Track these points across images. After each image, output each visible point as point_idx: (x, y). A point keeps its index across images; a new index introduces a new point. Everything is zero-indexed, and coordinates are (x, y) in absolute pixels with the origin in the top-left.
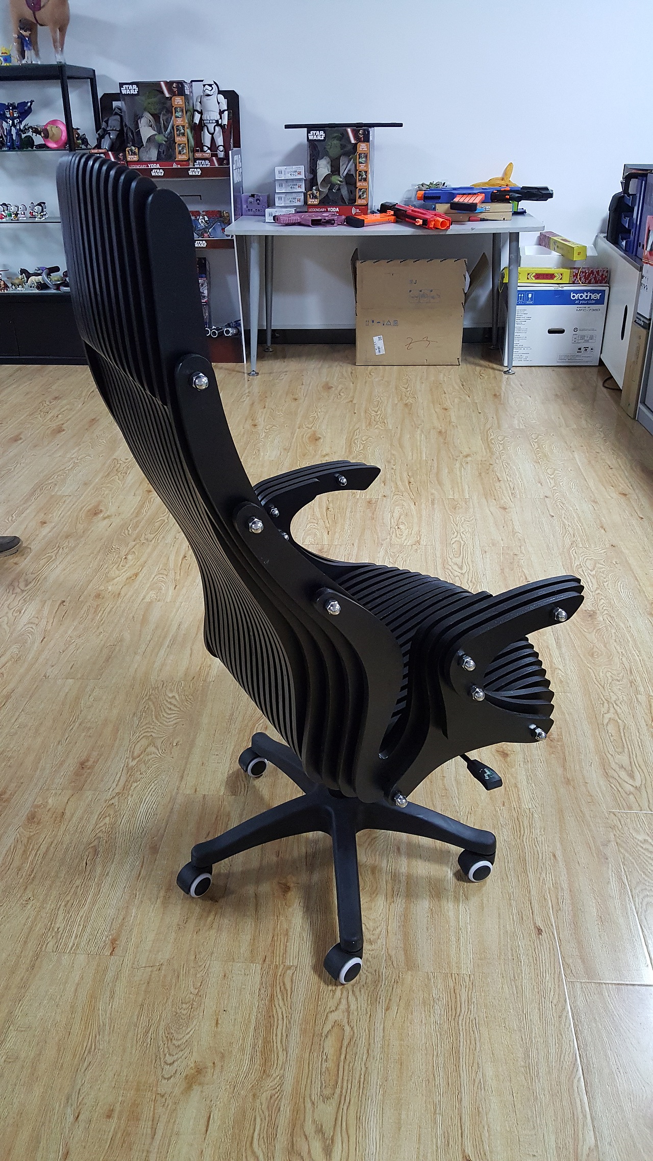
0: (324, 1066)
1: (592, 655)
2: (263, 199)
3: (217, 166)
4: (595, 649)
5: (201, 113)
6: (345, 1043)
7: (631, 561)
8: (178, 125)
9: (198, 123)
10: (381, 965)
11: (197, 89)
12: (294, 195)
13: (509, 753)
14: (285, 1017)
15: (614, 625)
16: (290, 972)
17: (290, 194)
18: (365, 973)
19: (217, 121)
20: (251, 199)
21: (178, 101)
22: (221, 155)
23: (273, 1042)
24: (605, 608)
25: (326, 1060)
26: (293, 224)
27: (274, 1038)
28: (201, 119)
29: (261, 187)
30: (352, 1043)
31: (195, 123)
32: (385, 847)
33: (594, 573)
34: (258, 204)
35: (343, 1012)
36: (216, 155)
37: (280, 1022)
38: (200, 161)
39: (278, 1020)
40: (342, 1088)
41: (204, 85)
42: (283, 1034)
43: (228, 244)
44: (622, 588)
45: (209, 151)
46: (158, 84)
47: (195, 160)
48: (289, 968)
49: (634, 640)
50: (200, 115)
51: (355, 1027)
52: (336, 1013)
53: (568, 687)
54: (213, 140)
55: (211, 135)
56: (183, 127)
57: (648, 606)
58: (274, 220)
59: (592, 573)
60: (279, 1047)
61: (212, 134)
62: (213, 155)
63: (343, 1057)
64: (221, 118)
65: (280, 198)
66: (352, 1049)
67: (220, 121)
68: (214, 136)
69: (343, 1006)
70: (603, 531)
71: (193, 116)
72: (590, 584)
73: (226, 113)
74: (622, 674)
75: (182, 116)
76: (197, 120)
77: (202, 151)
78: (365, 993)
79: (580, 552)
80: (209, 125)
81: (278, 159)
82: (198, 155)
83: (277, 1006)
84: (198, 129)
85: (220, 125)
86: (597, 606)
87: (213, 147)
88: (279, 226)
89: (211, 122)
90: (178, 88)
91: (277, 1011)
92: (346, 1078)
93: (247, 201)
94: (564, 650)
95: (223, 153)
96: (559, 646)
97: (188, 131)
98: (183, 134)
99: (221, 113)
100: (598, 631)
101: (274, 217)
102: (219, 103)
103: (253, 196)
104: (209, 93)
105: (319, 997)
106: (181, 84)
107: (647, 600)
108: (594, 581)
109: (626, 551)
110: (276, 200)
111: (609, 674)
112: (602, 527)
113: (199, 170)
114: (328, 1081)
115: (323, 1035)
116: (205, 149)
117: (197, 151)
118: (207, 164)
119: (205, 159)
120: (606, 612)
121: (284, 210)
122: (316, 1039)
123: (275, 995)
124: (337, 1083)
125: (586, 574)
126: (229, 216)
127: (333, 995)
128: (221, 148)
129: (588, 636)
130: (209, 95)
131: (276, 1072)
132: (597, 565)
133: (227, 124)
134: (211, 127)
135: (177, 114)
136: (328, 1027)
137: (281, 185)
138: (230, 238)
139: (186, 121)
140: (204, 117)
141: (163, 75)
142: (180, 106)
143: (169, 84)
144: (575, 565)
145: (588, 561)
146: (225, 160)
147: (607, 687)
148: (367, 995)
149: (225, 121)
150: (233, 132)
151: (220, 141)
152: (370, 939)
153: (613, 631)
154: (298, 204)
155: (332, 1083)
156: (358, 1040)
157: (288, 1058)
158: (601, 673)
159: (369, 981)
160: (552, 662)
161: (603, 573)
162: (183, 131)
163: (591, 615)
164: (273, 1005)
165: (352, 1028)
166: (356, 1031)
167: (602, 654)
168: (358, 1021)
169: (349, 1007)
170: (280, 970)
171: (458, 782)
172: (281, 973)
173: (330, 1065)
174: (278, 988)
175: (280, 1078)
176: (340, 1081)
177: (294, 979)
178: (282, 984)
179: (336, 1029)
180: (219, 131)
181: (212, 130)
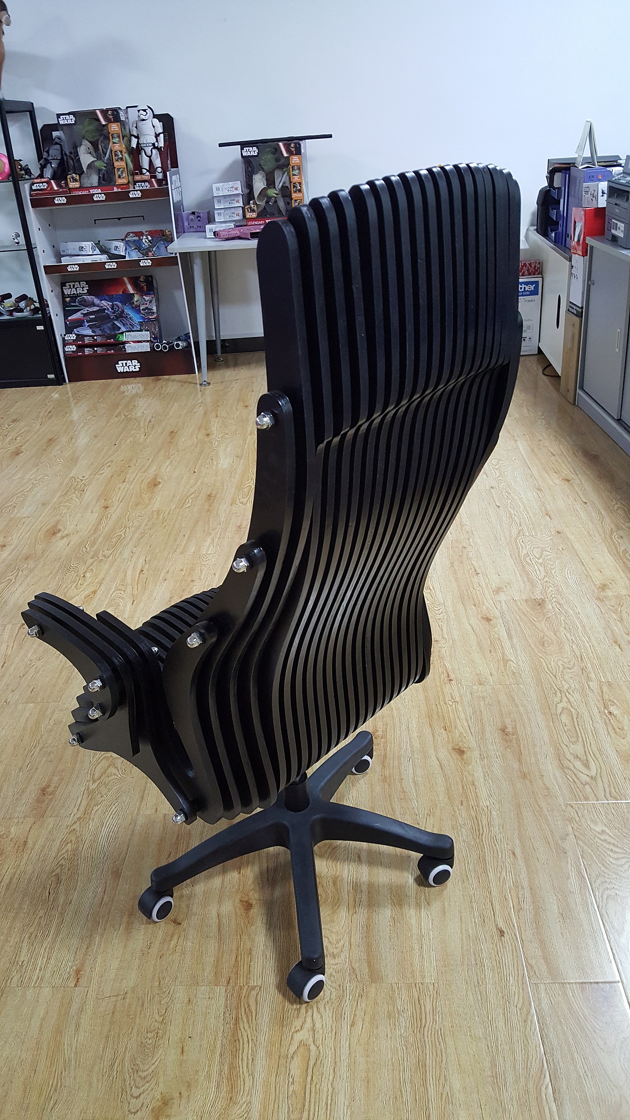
0: (291, 1090)
1: (543, 645)
2: (204, 216)
3: (156, 187)
4: (546, 638)
5: (137, 137)
6: (311, 1063)
7: (577, 546)
8: (116, 150)
9: (135, 147)
10: (344, 979)
11: (133, 115)
12: (233, 210)
13: (465, 750)
14: (250, 1040)
15: (563, 612)
16: (254, 993)
17: (229, 210)
18: (329, 989)
19: (154, 144)
20: (192, 217)
21: (114, 128)
22: (160, 176)
23: (239, 1067)
24: (553, 596)
25: (293, 1083)
26: (233, 238)
27: (240, 1063)
28: (138, 143)
29: (201, 205)
30: (318, 1062)
31: (133, 148)
32: (346, 856)
33: (541, 561)
34: (200, 221)
36: (155, 177)
37: (246, 1046)
38: (140, 184)
39: (243, 1044)
40: (309, 1111)
41: (139, 111)
42: (249, 1057)
43: (171, 261)
44: (569, 574)
45: (148, 173)
46: (93, 113)
47: (135, 183)
48: (253, 988)
49: (584, 626)
50: (136, 140)
51: (321, 1046)
52: (301, 1032)
53: (521, 678)
54: (151, 162)
55: (148, 158)
56: (121, 152)
57: (596, 590)
58: (215, 235)
59: (539, 561)
60: (245, 1073)
61: (150, 157)
62: (152, 177)
63: (309, 1078)
64: (157, 141)
65: (219, 214)
66: (319, 1069)
67: (156, 144)
68: (151, 158)
69: (308, 1024)
70: (548, 518)
71: (130, 141)
72: (538, 572)
73: (162, 135)
74: (573, 662)
75: (119, 141)
76: (134, 145)
77: (142, 173)
78: (330, 1010)
79: (527, 541)
80: (146, 149)
81: (215, 176)
82: (137, 178)
83: (242, 1029)
84: (136, 153)
85: (157, 148)
86: (546, 594)
87: (152, 169)
88: (220, 241)
89: (148, 145)
90: (113, 115)
91: (242, 1035)
92: (313, 1100)
93: (188, 219)
94: (515, 641)
95: (161, 174)
96: (510, 637)
97: (126, 155)
98: (122, 159)
99: (157, 136)
100: (548, 620)
101: (214, 233)
102: (154, 127)
103: (193, 213)
104: (144, 117)
105: (284, 1017)
106: (115, 111)
107: (594, 584)
108: (542, 569)
109: (572, 537)
110: (216, 216)
111: (560, 663)
112: (547, 514)
113: (139, 192)
114: (295, 1105)
115: (289, 1056)
116: (144, 171)
117: (137, 174)
118: (146, 186)
119: (144, 181)
120: (554, 600)
121: (223, 225)
122: (283, 1061)
123: (240, 1018)
124: (304, 1106)
125: (534, 562)
126: (172, 234)
127: (298, 1014)
128: (159, 170)
129: (538, 624)
130: (144, 120)
131: (242, 1099)
132: (545, 553)
133: (163, 146)
134: (148, 150)
135: (114, 141)
136: (293, 1049)
137: (219, 202)
138: (174, 255)
139: (124, 146)
140: (141, 141)
141: (99, 103)
142: (117, 132)
143: (104, 112)
144: (523, 554)
145: (535, 549)
146: (163, 181)
147: (559, 675)
148: (332, 1011)
149: (161, 144)
150: (170, 153)
151: (158, 163)
152: (333, 953)
153: (563, 618)
154: (237, 218)
155: (299, 1106)
156: (324, 1059)
157: (255, 1083)
158: (552, 662)
159: (333, 996)
160: (503, 654)
161: (550, 560)
162: (121, 156)
163: (541, 604)
164: (238, 1029)
165: (318, 1048)
166: (322, 1051)
167: (552, 643)
168: (324, 1039)
169: (314, 1025)
170: (245, 991)
171: (416, 784)
172: (246, 994)
173: (297, 1087)
174: (243, 1010)
175: (247, 1104)
176: (307, 1104)
177: (259, 999)
178: (246, 1006)
179: (301, 1049)
180: (157, 154)
181: (149, 153)
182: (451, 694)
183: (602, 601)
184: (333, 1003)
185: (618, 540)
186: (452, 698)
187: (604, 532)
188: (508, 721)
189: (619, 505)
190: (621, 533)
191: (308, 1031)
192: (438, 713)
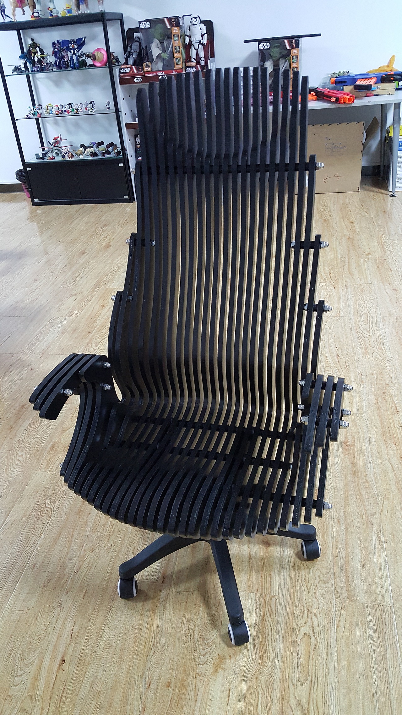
0: (299, 662)
3: (200, 71)
5: (190, 37)
6: (312, 648)
8: (176, 45)
9: (188, 43)
14: (272, 629)
16: (274, 600)
18: (322, 603)
19: (200, 41)
21: (176, 30)
22: (203, 63)
23: (266, 644)
25: (301, 658)
27: (267, 642)
28: (190, 41)
30: (317, 648)
31: (186, 44)
35: (310, 627)
36: (199, 64)
37: (270, 632)
38: (189, 68)
39: (268, 630)
40: (312, 677)
41: (192, 18)
42: (272, 639)
45: (195, 61)
47: (186, 67)
48: (273, 597)
50: (189, 38)
51: (318, 637)
52: (305, 628)
54: (197, 53)
55: (196, 51)
56: (179, 46)
60: (270, 648)
61: (197, 50)
63: (311, 657)
64: (202, 39)
66: (317, 652)
67: (202, 41)
69: (309, 623)
71: (185, 39)
73: (206, 35)
75: (178, 39)
76: (187, 42)
77: (191, 61)
78: (323, 615)
80: (195, 44)
82: (188, 64)
83: (267, 621)
84: (188, 47)
85: (202, 44)
87: (198, 58)
89: (196, 42)
90: (175, 21)
91: (267, 625)
92: (314, 670)
95: (204, 62)
97: (182, 49)
98: (179, 52)
99: (202, 35)
102: (201, 29)
104: (195, 23)
105: (293, 618)
106: (177, 18)
114: (302, 672)
115: (298, 641)
116: (193, 60)
118: (193, 70)
119: (192, 67)
122: (293, 643)
123: (266, 614)
124: (308, 674)
127: (302, 616)
128: (203, 59)
130: (194, 25)
131: (269, 664)
133: (207, 43)
134: (196, 45)
136: (300, 637)
139: (181, 43)
140: (192, 39)
141: (166, 13)
142: (177, 33)
143: (170, 19)
148: (324, 616)
149: (205, 41)
150: (210, 48)
151: (202, 54)
152: (324, 580)
155: (305, 673)
156: (320, 646)
157: (277, 655)
159: (325, 606)
162: (178, 50)
164: (265, 621)
165: (316, 638)
166: (318, 640)
168: (320, 633)
169: (313, 624)
170: (268, 598)
171: (375, 478)
172: (268, 600)
173: (303, 661)
174: (267, 609)
176: (310, 672)
177: (277, 603)
178: (269, 608)
179: (305, 638)
180: (201, 47)
181: (197, 48)
184: (324, 611)
192: (390, 433)
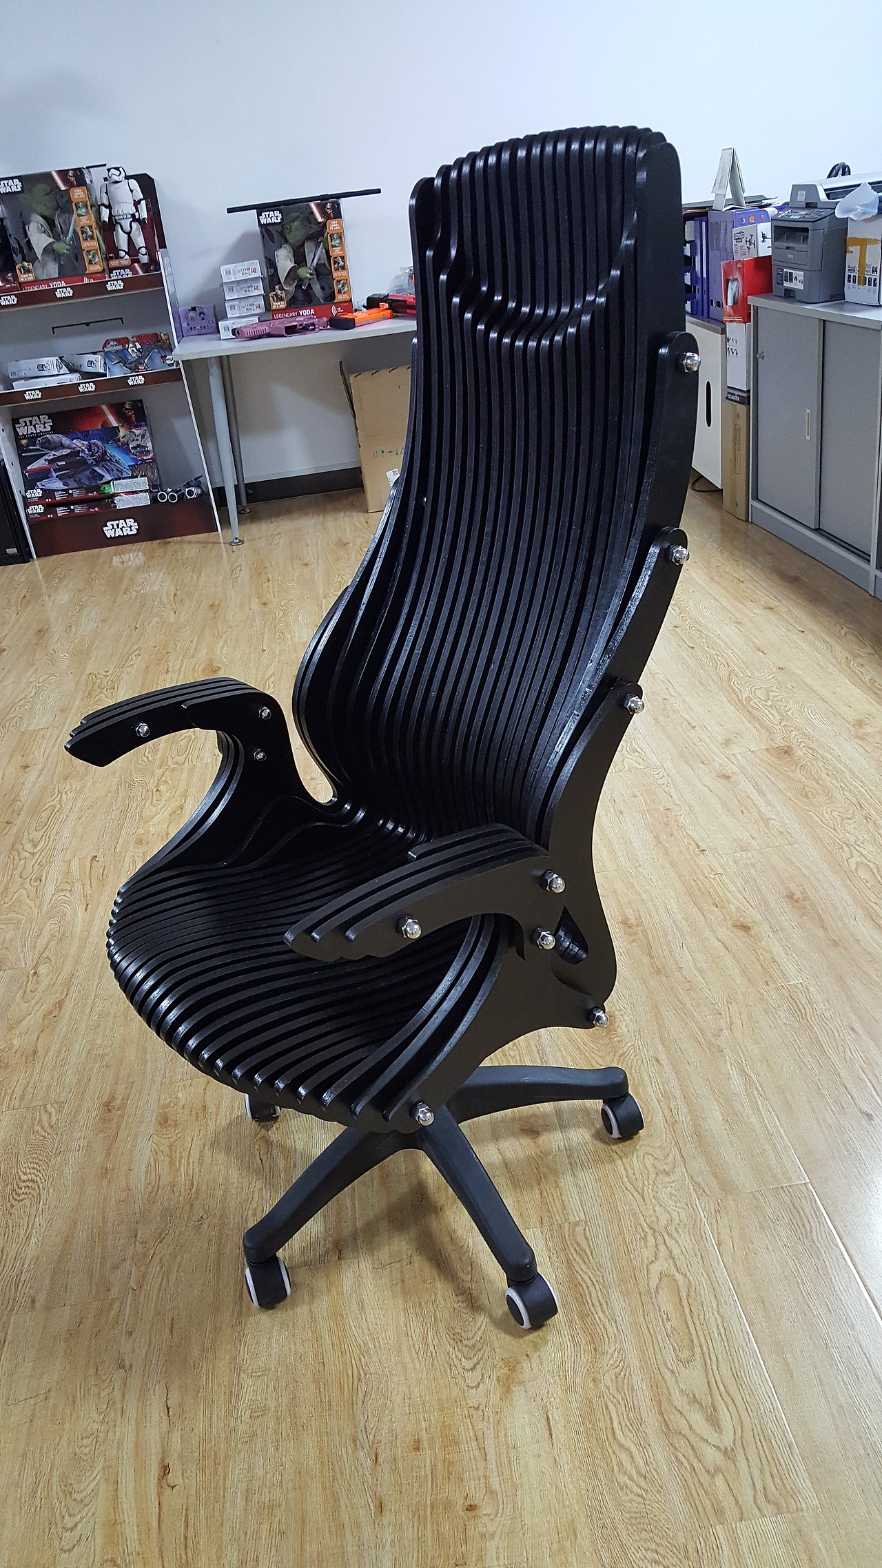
0: (668, 1327)
1: (807, 796)
2: (209, 311)
4: (807, 789)
5: (109, 207)
6: (684, 1295)
7: (809, 681)
8: (83, 225)
9: (107, 220)
10: (690, 1197)
12: (251, 301)
13: (750, 925)
14: (595, 1282)
15: (819, 756)
16: (579, 1229)
17: (245, 300)
18: (675, 1210)
19: (133, 216)
20: (192, 314)
21: (78, 194)
22: (145, 259)
23: (592, 1313)
24: (800, 740)
25: (668, 1319)
26: (260, 337)
27: (592, 1308)
28: (111, 215)
29: (201, 297)
30: (692, 1292)
31: (104, 221)
32: (640, 1062)
33: (769, 703)
34: (203, 319)
36: (138, 261)
37: (592, 1289)
38: (118, 271)
39: (588, 1287)
40: (701, 1345)
41: (109, 170)
42: (601, 1301)
43: (174, 375)
44: (811, 714)
45: (127, 257)
46: (48, 176)
47: (111, 272)
48: (577, 1224)
49: (850, 770)
50: (108, 210)
51: (688, 1273)
52: (657, 1263)
53: (792, 837)
54: (130, 240)
55: (126, 235)
56: (91, 227)
57: (851, 728)
58: (234, 334)
59: (767, 704)
60: (603, 1319)
61: (129, 234)
63: (687, 1311)
64: (137, 211)
65: (232, 307)
66: (695, 1299)
67: (137, 214)
68: (130, 235)
69: (663, 1252)
70: (761, 653)
72: (770, 716)
73: (143, 202)
74: (850, 811)
75: (87, 212)
76: (105, 217)
77: (118, 257)
78: (684, 1232)
79: (743, 683)
80: (123, 222)
81: (217, 257)
83: (580, 1271)
84: (108, 229)
85: (138, 220)
86: (790, 740)
87: (133, 250)
88: (241, 341)
89: (125, 217)
90: (77, 177)
91: (582, 1278)
92: (701, 1333)
93: (187, 318)
94: (769, 796)
95: (147, 256)
96: (761, 793)
97: (96, 232)
98: (92, 237)
99: (136, 203)
100: (803, 767)
101: (233, 331)
102: (132, 191)
103: (194, 309)
104: (117, 179)
105: (628, 1251)
106: (79, 173)
107: (849, 723)
108: (774, 712)
109: (800, 672)
110: (228, 310)
111: (835, 814)
112: (759, 650)
113: (120, 282)
114: (680, 1343)
115: (652, 1291)
116: (122, 253)
118: (128, 273)
119: (124, 268)
120: (803, 744)
121: (243, 320)
122: (645, 1298)
123: (572, 1259)
124: (693, 1342)
125: (761, 706)
126: (169, 338)
127: (645, 1244)
128: (144, 251)
129: (791, 775)
130: (117, 182)
131: (611, 1348)
132: (770, 693)
133: (146, 217)
134: (126, 224)
135: (79, 212)
136: (654, 1283)
137: (231, 290)
138: (175, 367)
139: (93, 220)
140: (114, 212)
141: (53, 163)
142: (81, 200)
143: (63, 174)
144: (744, 698)
145: (757, 691)
147: (838, 828)
148: (687, 1234)
149: (144, 215)
151: (140, 241)
152: (665, 1170)
153: (821, 764)
154: (258, 311)
155: (686, 1343)
156: (698, 1288)
157: (619, 1327)
158: (825, 814)
159: (683, 1216)
160: (760, 813)
161: (781, 700)
162: (90, 233)
163: (787, 751)
164: (575, 1272)
165: (685, 1276)
166: (691, 1278)
167: (818, 793)
168: (689, 1266)
169: (671, 1252)
170: (567, 1229)
171: (701, 971)
172: (569, 1232)
173: (674, 1322)
174: (573, 1250)
175: (619, 1353)
176: (695, 1338)
177: (589, 1235)
178: (576, 1246)
179: (665, 1281)
180: (137, 229)
181: (127, 228)
182: (709, 866)
183: (862, 739)
184: (685, 1225)
185: (859, 669)
186: (712, 870)
187: (838, 662)
188: (793, 886)
189: (845, 629)
190: (860, 660)
191: (666, 1260)
192: (700, 889)
